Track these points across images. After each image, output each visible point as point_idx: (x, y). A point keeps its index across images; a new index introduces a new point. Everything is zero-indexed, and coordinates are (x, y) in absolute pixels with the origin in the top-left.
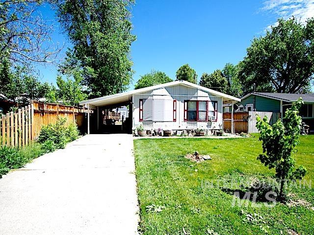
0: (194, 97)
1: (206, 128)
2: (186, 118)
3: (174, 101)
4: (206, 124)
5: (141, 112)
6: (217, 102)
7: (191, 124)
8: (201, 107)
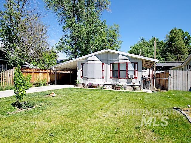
0: (117, 60)
1: (126, 84)
2: (111, 76)
3: (103, 64)
4: (126, 80)
5: (82, 72)
6: (137, 63)
7: (115, 80)
8: (122, 68)
